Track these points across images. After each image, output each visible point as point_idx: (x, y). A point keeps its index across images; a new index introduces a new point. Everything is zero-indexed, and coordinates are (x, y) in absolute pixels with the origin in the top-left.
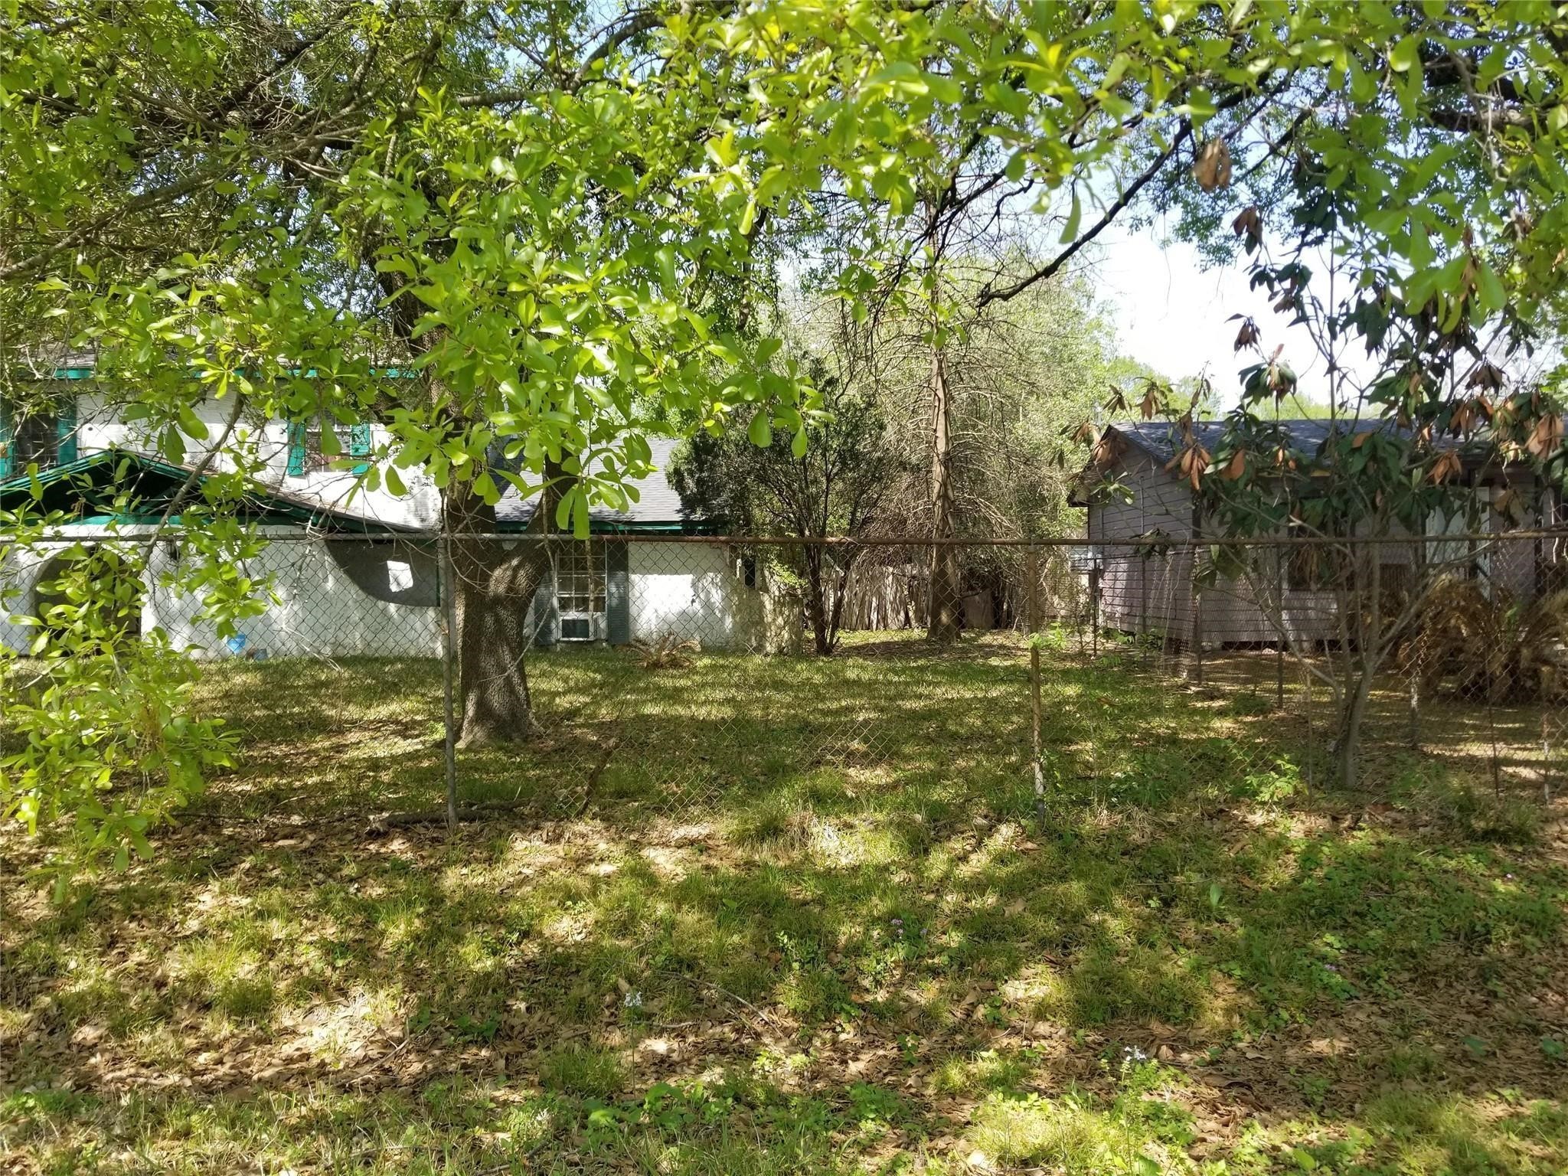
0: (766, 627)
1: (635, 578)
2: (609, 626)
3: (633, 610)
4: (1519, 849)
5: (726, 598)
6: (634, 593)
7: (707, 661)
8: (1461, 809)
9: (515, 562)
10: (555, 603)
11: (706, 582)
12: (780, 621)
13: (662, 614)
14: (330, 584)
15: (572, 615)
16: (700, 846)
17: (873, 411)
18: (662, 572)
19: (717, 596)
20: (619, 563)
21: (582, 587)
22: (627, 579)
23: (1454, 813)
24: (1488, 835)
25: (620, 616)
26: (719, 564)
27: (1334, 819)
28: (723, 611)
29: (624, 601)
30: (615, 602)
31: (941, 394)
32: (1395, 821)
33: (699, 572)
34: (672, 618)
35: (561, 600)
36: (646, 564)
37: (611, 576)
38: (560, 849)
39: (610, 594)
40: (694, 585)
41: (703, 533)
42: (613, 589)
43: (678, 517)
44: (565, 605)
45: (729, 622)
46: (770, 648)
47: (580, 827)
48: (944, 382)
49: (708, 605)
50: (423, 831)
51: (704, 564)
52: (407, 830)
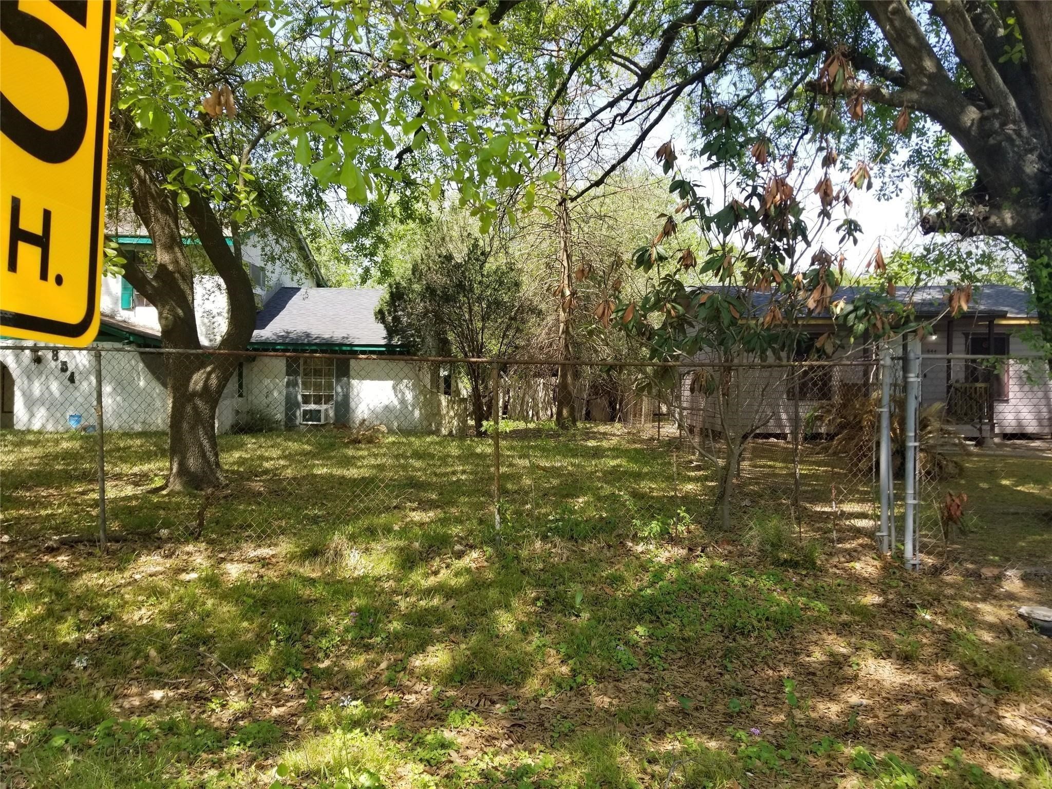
0: (442, 417)
1: (354, 382)
2: (336, 414)
3: (353, 405)
4: (804, 572)
5: (415, 397)
6: (354, 393)
7: (391, 439)
8: (773, 545)
9: (209, 369)
10: (300, 398)
11: (402, 386)
12: (452, 413)
13: (372, 407)
14: (142, 383)
15: (312, 407)
16: (265, 562)
17: (513, 274)
18: (372, 379)
19: (409, 396)
20: (344, 372)
21: (317, 387)
22: (349, 383)
23: (768, 547)
24: (786, 563)
25: (344, 408)
26: (411, 374)
27: (690, 550)
28: (413, 406)
29: (346, 397)
30: (340, 398)
31: (565, 264)
32: (730, 552)
33: (398, 379)
34: (379, 410)
35: (304, 396)
36: (362, 373)
37: (338, 381)
38: (169, 563)
39: (337, 393)
40: (394, 388)
41: (401, 353)
42: (339, 390)
43: (383, 342)
44: (306, 400)
45: (417, 413)
46: (444, 431)
47: (190, 548)
48: (568, 256)
49: (403, 402)
50: (82, 548)
51: (401, 375)
52: (72, 546)
